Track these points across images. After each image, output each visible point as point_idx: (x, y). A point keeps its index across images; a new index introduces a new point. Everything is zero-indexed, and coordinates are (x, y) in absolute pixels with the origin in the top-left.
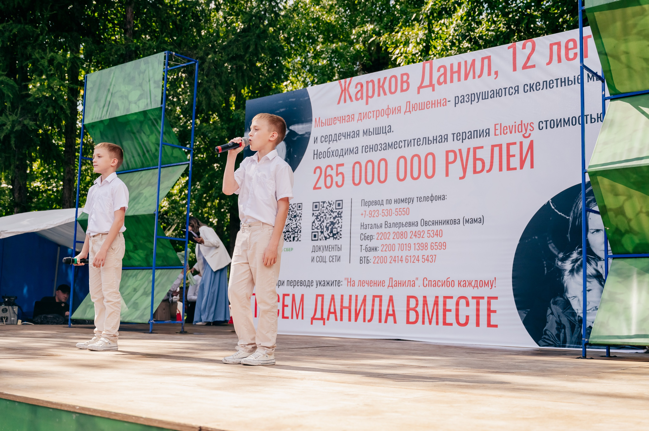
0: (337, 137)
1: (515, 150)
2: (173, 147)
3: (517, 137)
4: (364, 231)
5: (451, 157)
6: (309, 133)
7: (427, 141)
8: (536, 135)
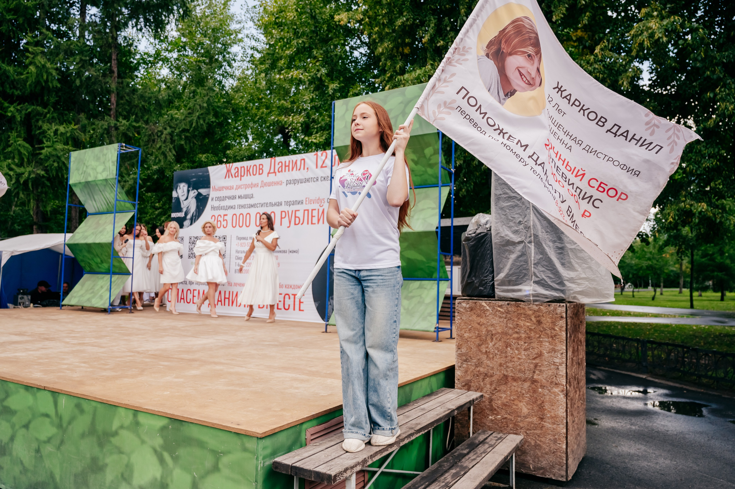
0: (224, 198)
1: (315, 213)
2: (124, 201)
3: (316, 206)
4: (237, 255)
5: (284, 215)
6: (209, 195)
7: (272, 205)
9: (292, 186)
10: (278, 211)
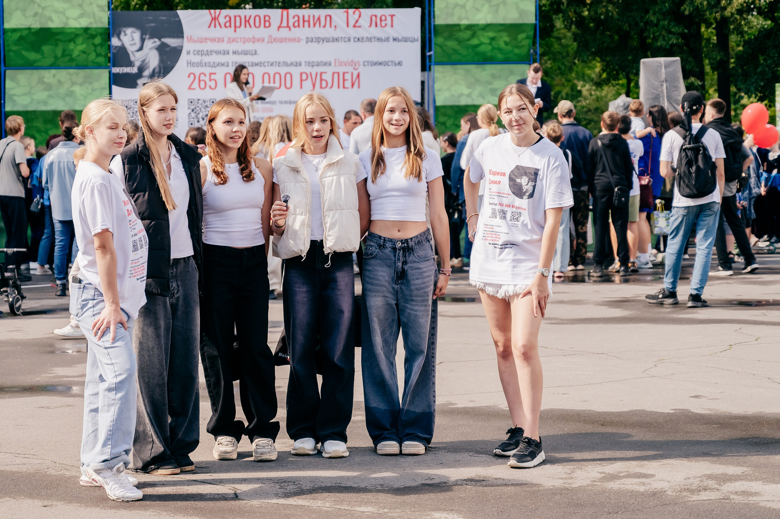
0: (209, 53)
1: (348, 76)
3: (349, 69)
5: (304, 77)
6: (182, 47)
7: (286, 64)
8: (361, 69)
9: (315, 44)
10: (296, 72)
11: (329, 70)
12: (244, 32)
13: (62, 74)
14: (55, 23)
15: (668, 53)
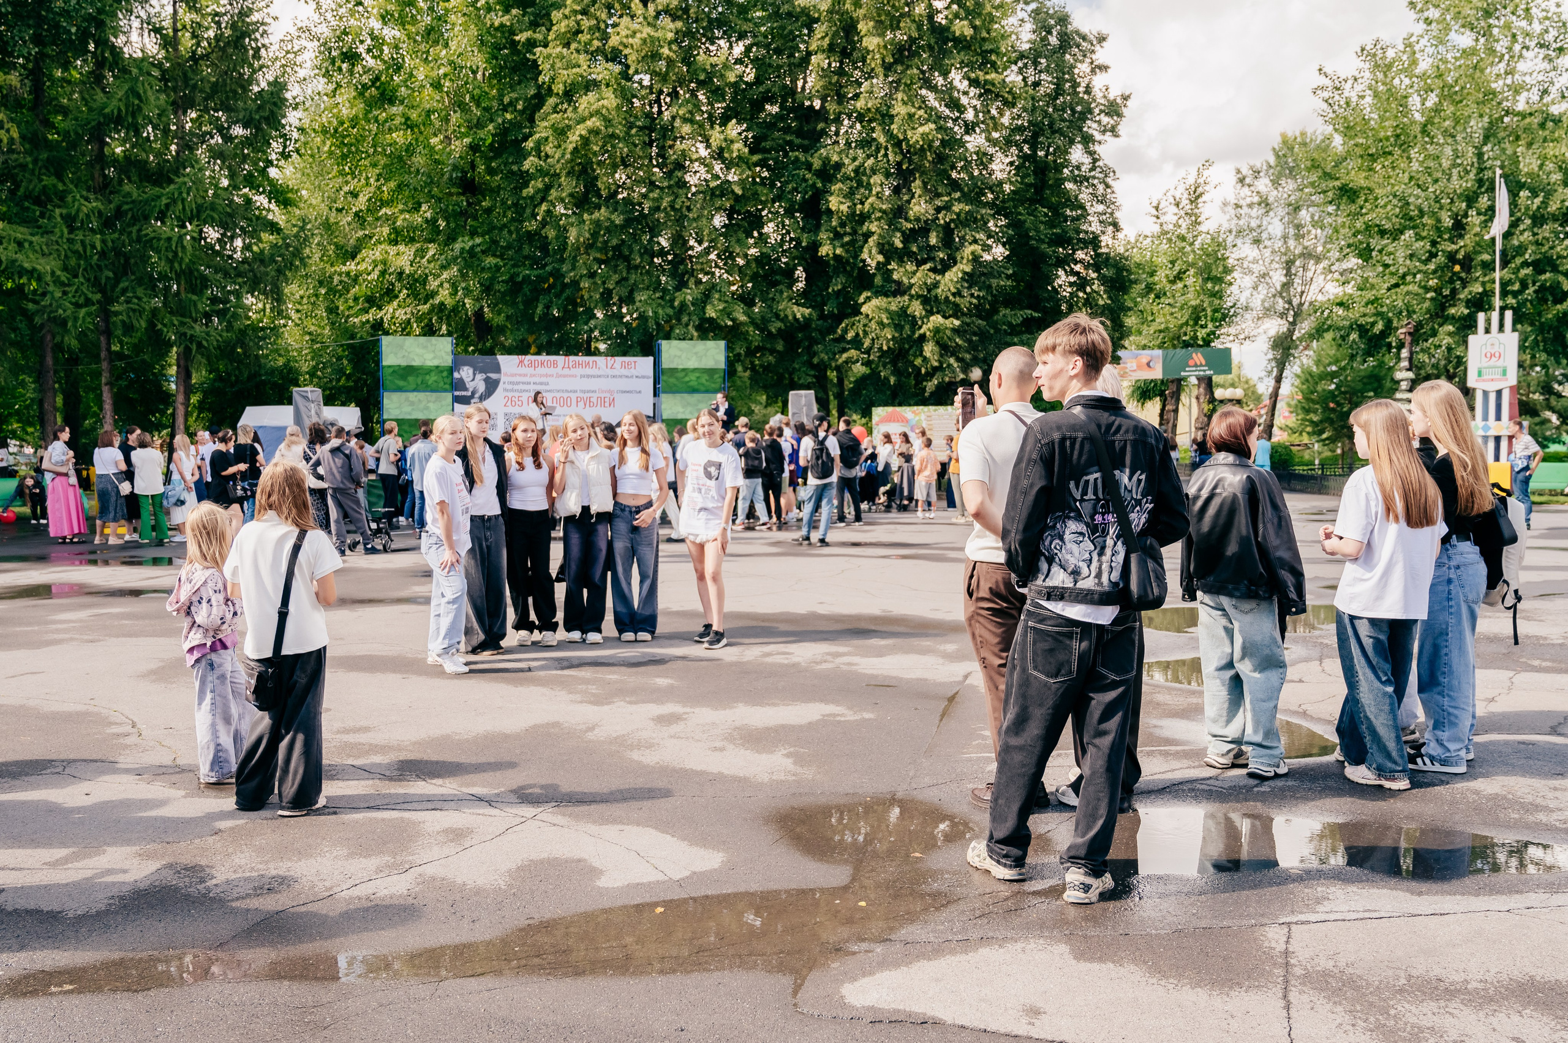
0: (518, 383)
6: (499, 379)
9: (586, 379)
10: (574, 396)
11: (595, 395)
12: (541, 370)
13: (421, 396)
14: (416, 363)
15: (807, 387)
